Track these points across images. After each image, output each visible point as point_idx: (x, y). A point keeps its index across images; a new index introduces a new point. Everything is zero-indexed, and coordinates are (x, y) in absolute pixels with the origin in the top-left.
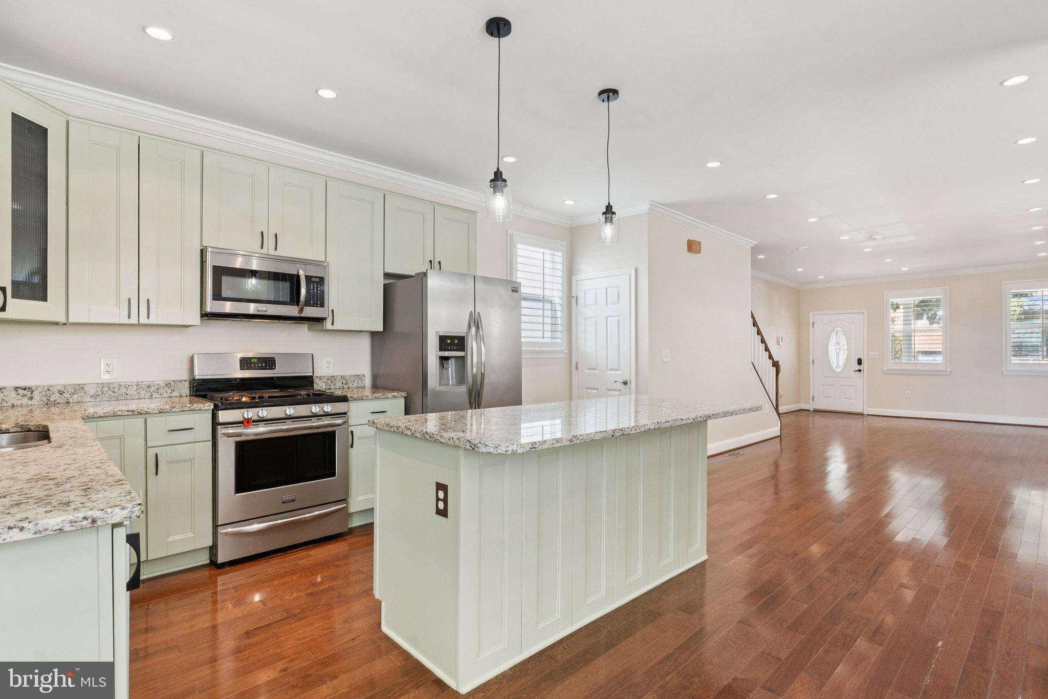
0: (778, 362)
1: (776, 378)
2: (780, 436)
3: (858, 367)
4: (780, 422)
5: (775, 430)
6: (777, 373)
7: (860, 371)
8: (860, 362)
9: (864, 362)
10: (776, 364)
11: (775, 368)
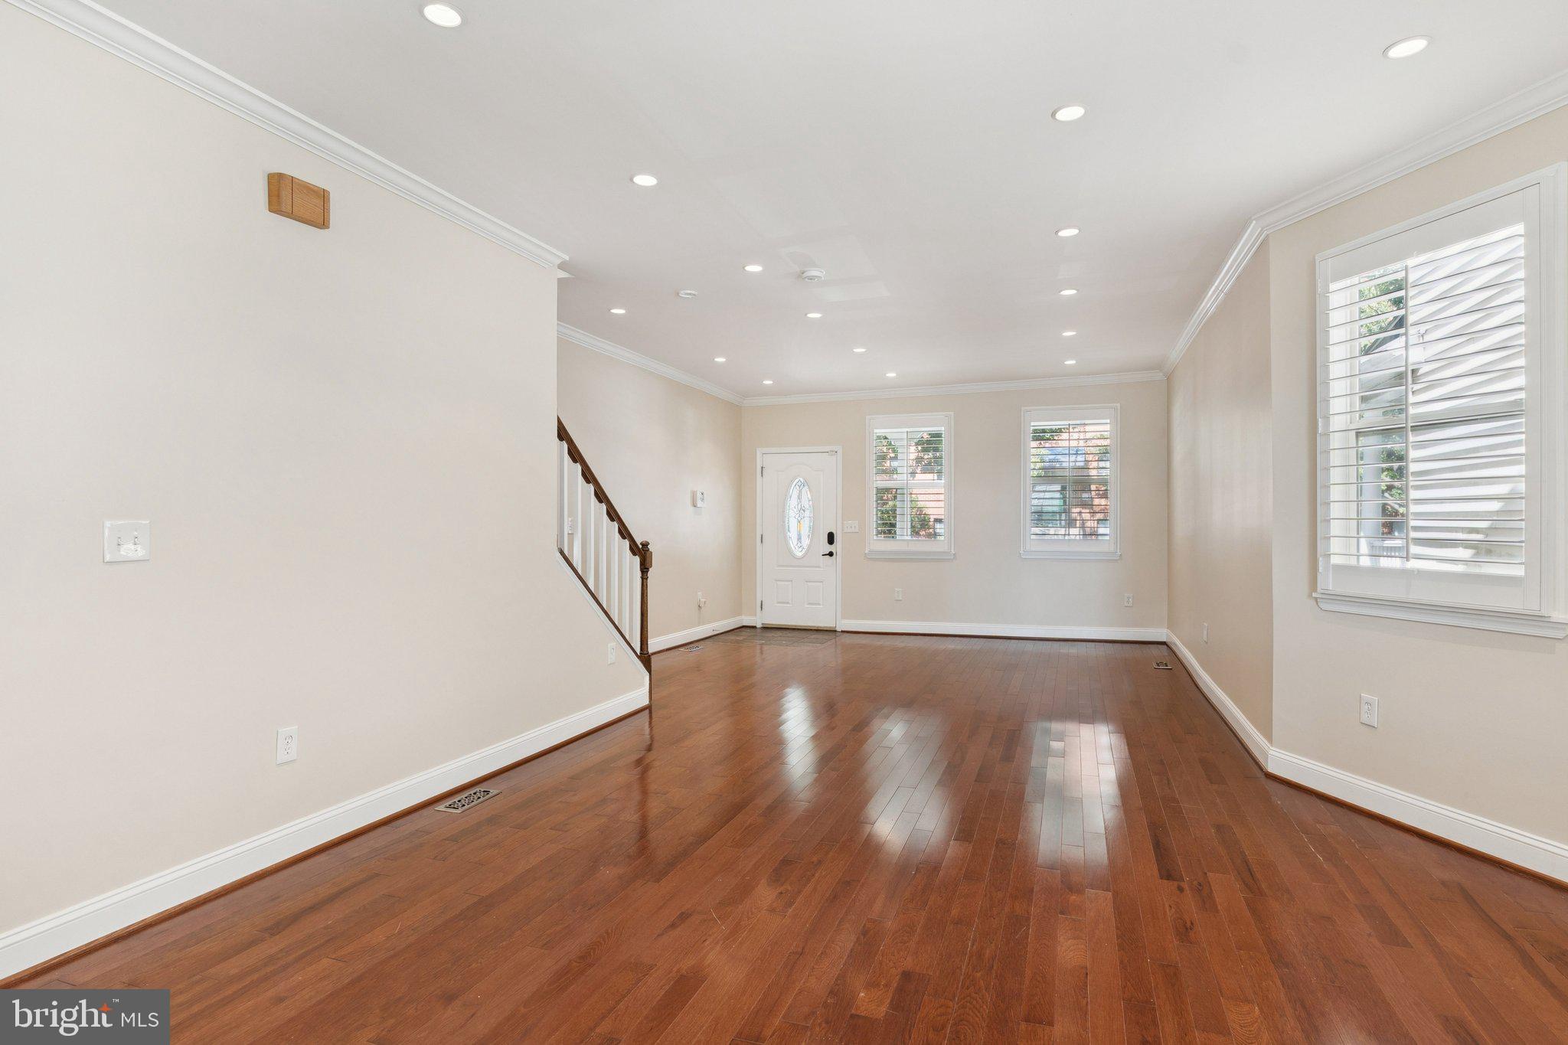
0: (645, 545)
1: (642, 578)
2: (649, 708)
3: (828, 548)
4: (648, 677)
5: (637, 696)
6: (645, 568)
7: (831, 554)
8: (831, 539)
9: (838, 538)
10: (642, 552)
11: (637, 559)
